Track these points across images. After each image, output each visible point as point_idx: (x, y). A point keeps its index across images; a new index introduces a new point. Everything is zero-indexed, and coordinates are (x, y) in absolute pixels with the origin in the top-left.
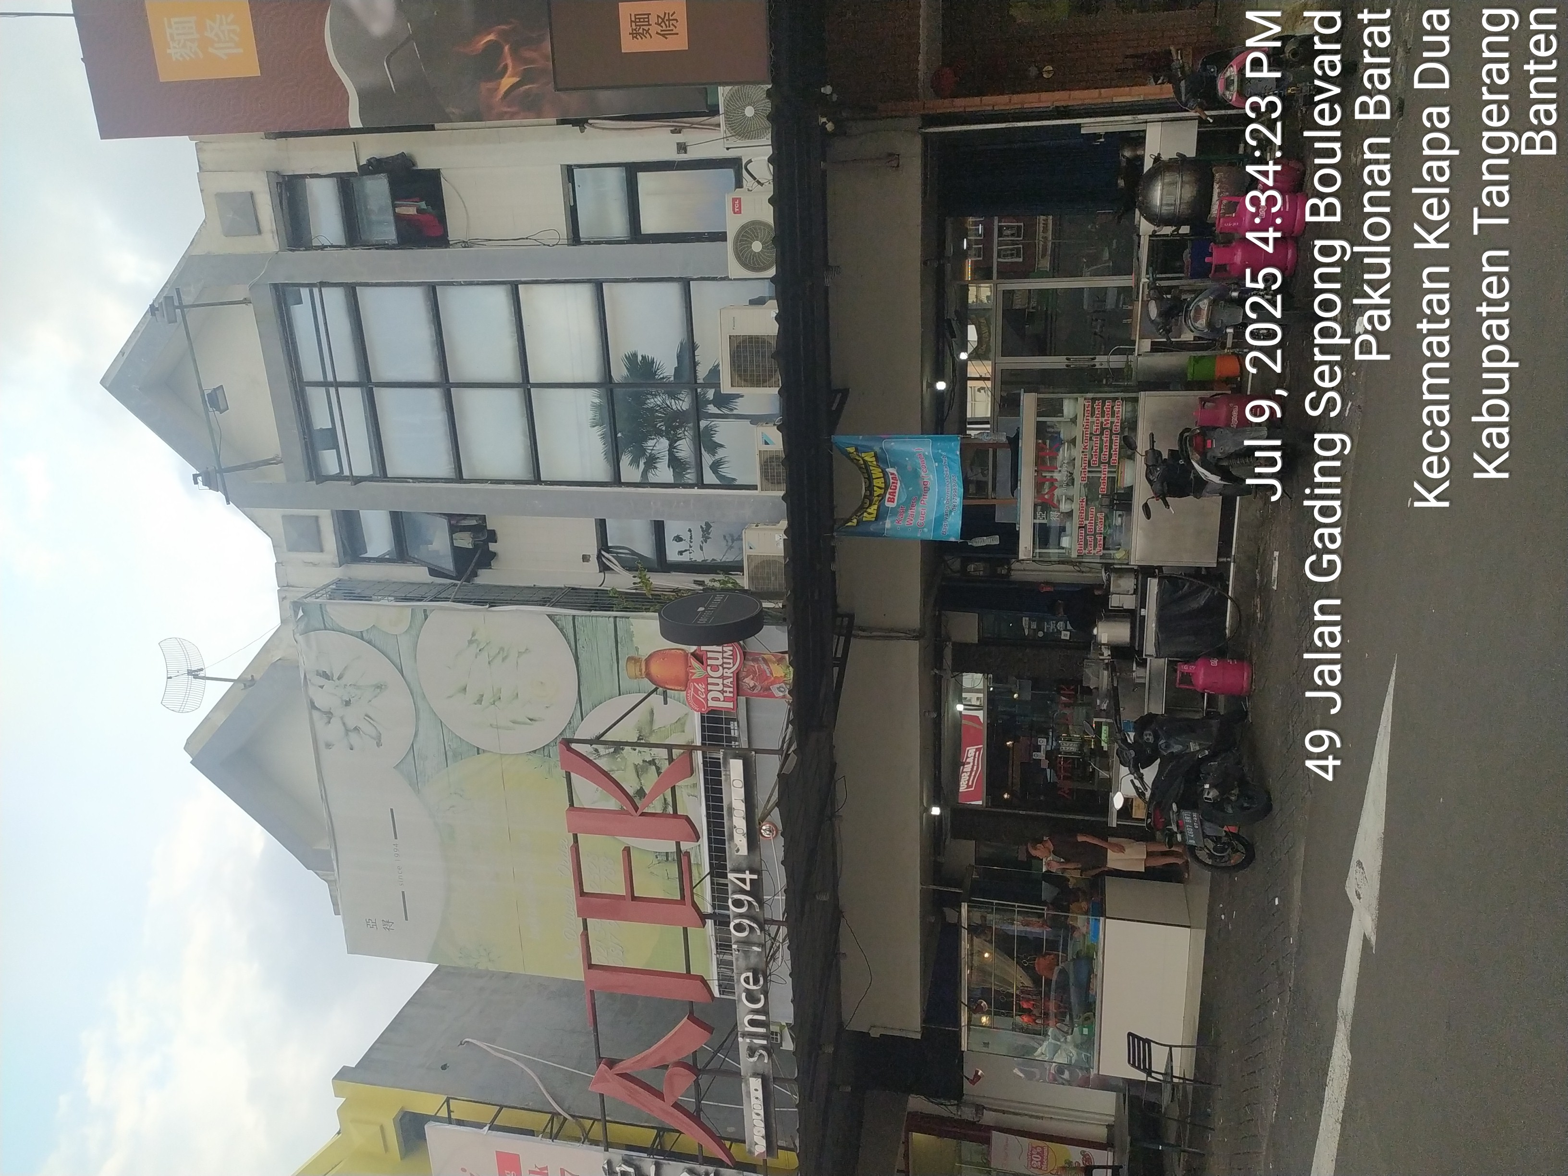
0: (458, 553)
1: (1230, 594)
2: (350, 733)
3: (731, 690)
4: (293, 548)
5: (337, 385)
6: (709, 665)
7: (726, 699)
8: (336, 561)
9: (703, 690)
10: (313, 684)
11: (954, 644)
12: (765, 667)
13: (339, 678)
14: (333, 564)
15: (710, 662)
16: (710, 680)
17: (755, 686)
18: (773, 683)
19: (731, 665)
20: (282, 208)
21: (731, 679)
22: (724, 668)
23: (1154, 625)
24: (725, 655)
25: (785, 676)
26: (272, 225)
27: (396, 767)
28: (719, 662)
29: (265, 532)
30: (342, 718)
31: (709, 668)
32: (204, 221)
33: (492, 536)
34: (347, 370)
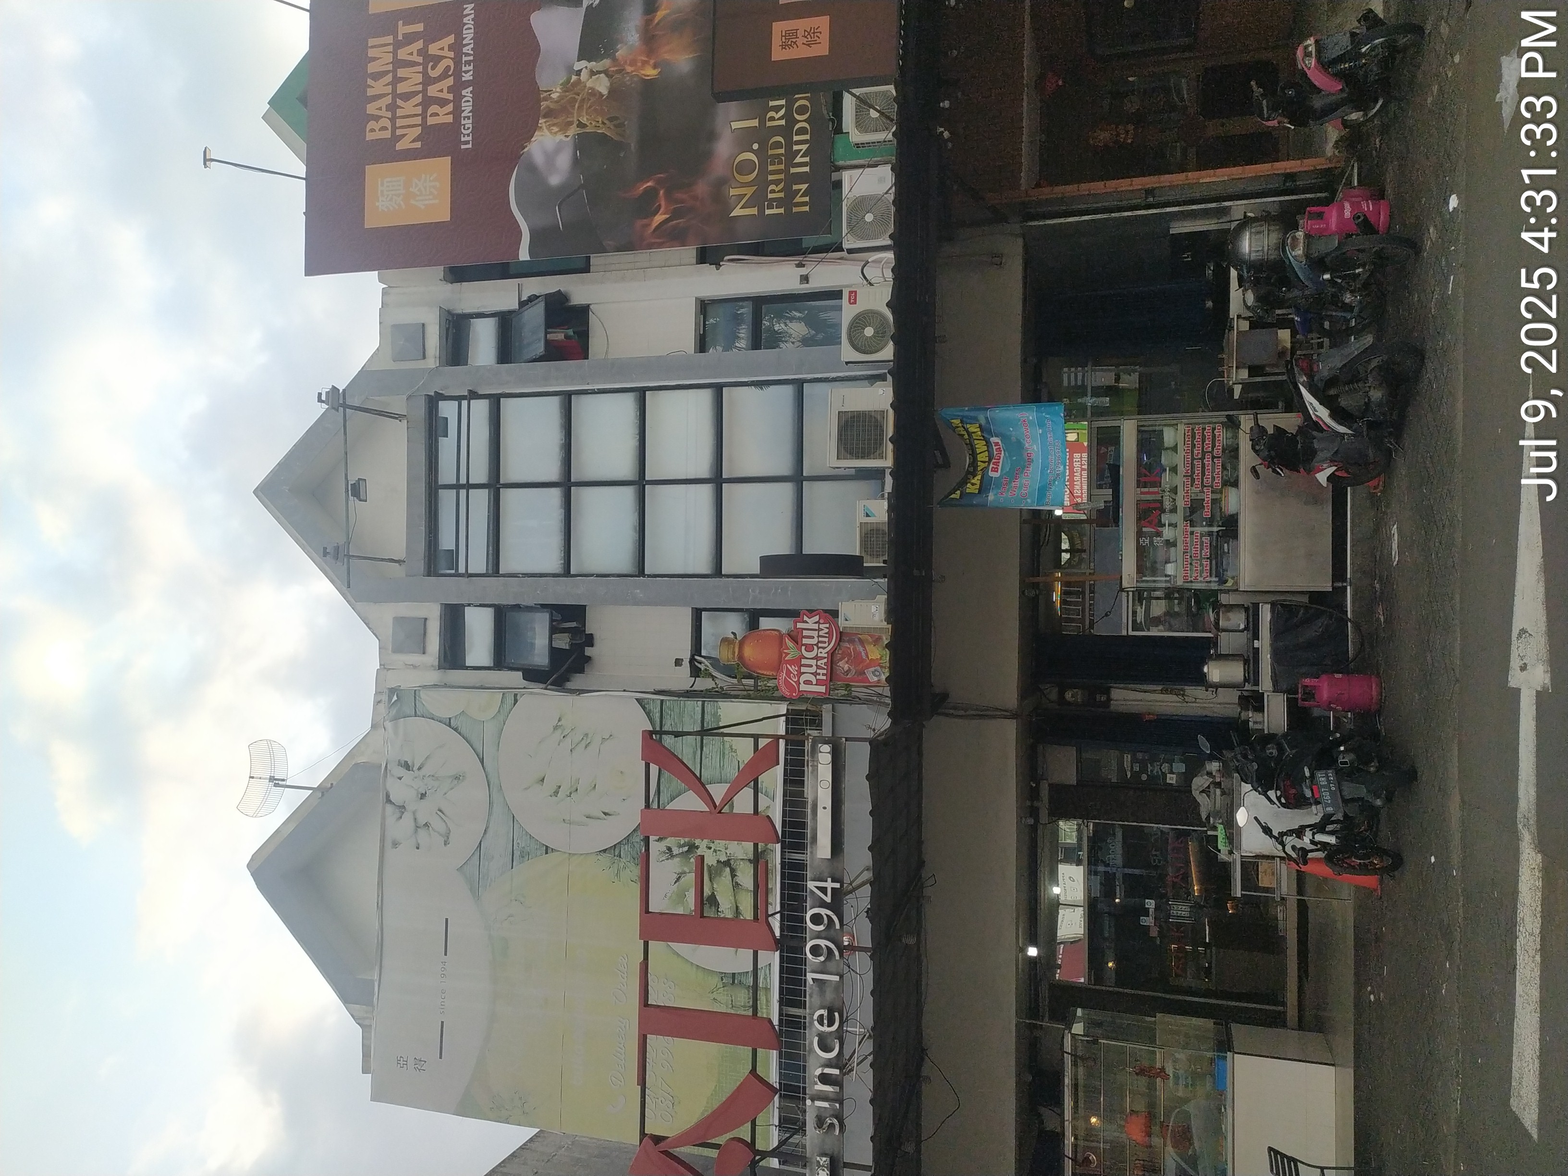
0: (555, 653)
1: (1349, 616)
2: (419, 829)
3: (825, 672)
4: (398, 649)
5: (469, 486)
6: (803, 645)
7: (819, 682)
8: (436, 663)
9: (796, 673)
10: (392, 776)
11: (1051, 786)
12: (861, 649)
13: (419, 769)
14: (432, 666)
15: (805, 641)
16: (804, 661)
17: (849, 670)
18: (868, 667)
19: (827, 644)
20: (447, 339)
21: (825, 660)
22: (818, 648)
23: (1269, 656)
24: (821, 633)
25: (881, 659)
26: (436, 351)
27: (460, 869)
28: (815, 641)
29: (374, 634)
30: (414, 813)
31: (803, 648)
32: (378, 349)
33: (590, 640)
34: (480, 473)
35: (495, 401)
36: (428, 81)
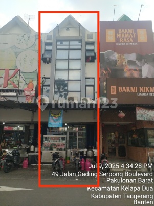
0: (46, 58)
3: (27, 94)
4: (47, 36)
5: (69, 45)
8: (45, 41)
9: (27, 90)
10: (28, 35)
11: (29, 126)
13: (28, 39)
16: (29, 91)
17: (28, 98)
19: (31, 95)
20: (90, 42)
21: (29, 94)
22: (31, 93)
25: (29, 102)
27: (14, 45)
30: (22, 38)
31: (31, 91)
32: (90, 32)
33: (48, 63)
34: (71, 47)
35: (81, 49)
36: (127, 38)
